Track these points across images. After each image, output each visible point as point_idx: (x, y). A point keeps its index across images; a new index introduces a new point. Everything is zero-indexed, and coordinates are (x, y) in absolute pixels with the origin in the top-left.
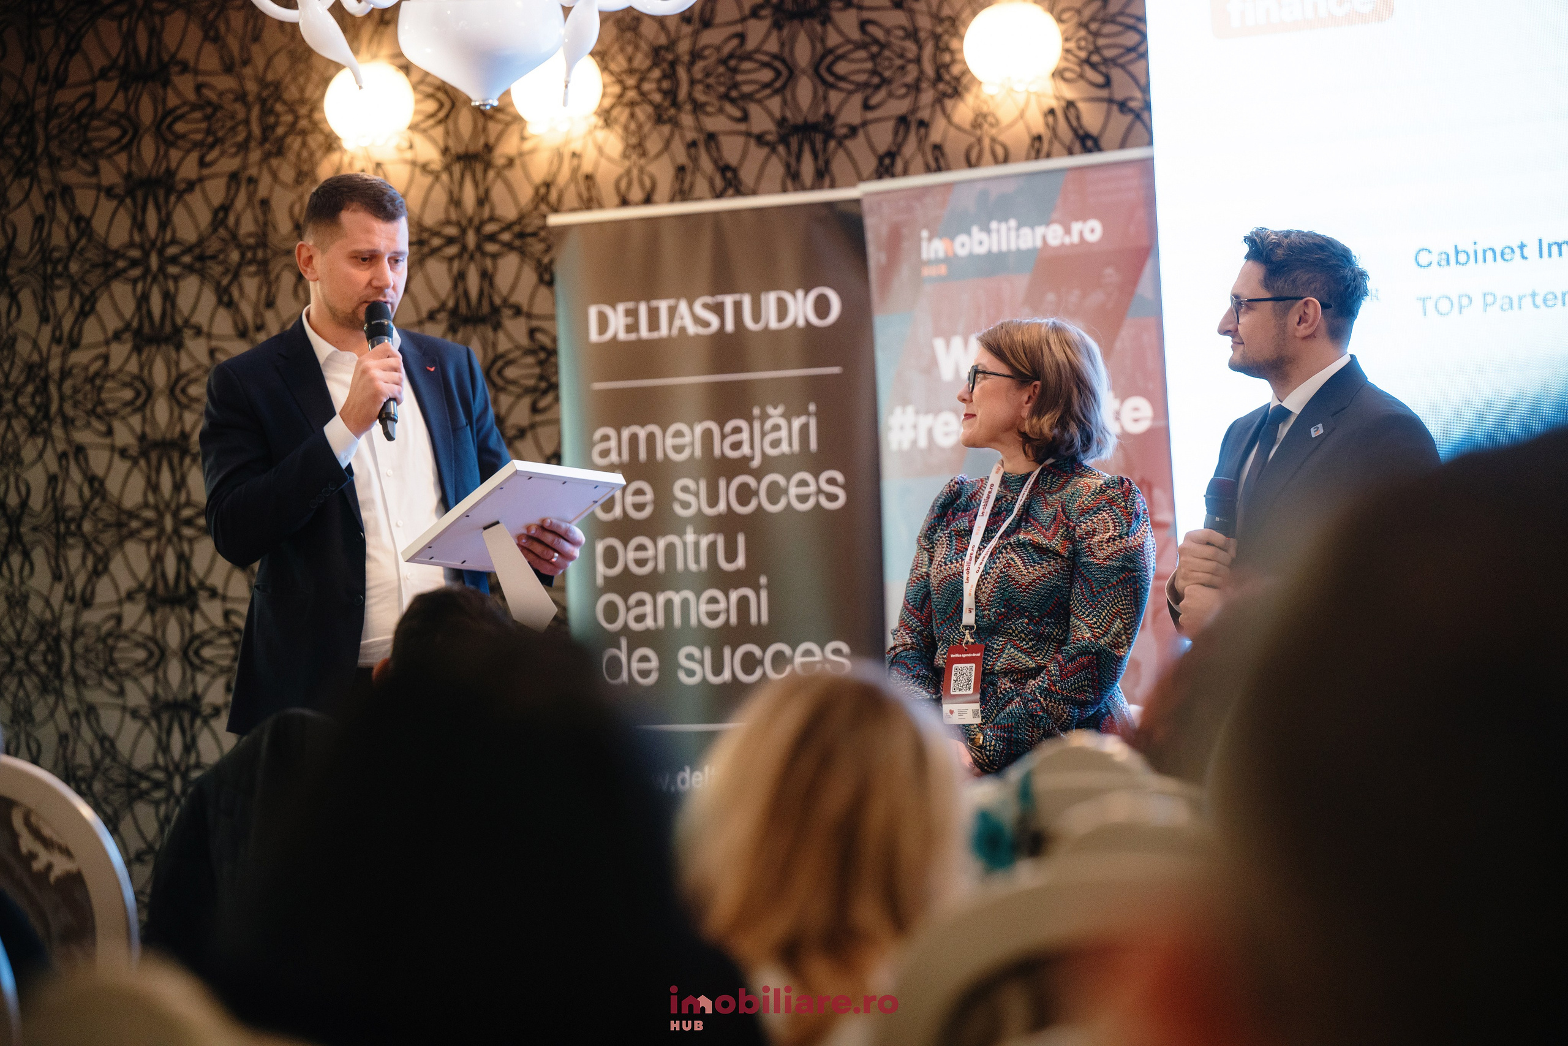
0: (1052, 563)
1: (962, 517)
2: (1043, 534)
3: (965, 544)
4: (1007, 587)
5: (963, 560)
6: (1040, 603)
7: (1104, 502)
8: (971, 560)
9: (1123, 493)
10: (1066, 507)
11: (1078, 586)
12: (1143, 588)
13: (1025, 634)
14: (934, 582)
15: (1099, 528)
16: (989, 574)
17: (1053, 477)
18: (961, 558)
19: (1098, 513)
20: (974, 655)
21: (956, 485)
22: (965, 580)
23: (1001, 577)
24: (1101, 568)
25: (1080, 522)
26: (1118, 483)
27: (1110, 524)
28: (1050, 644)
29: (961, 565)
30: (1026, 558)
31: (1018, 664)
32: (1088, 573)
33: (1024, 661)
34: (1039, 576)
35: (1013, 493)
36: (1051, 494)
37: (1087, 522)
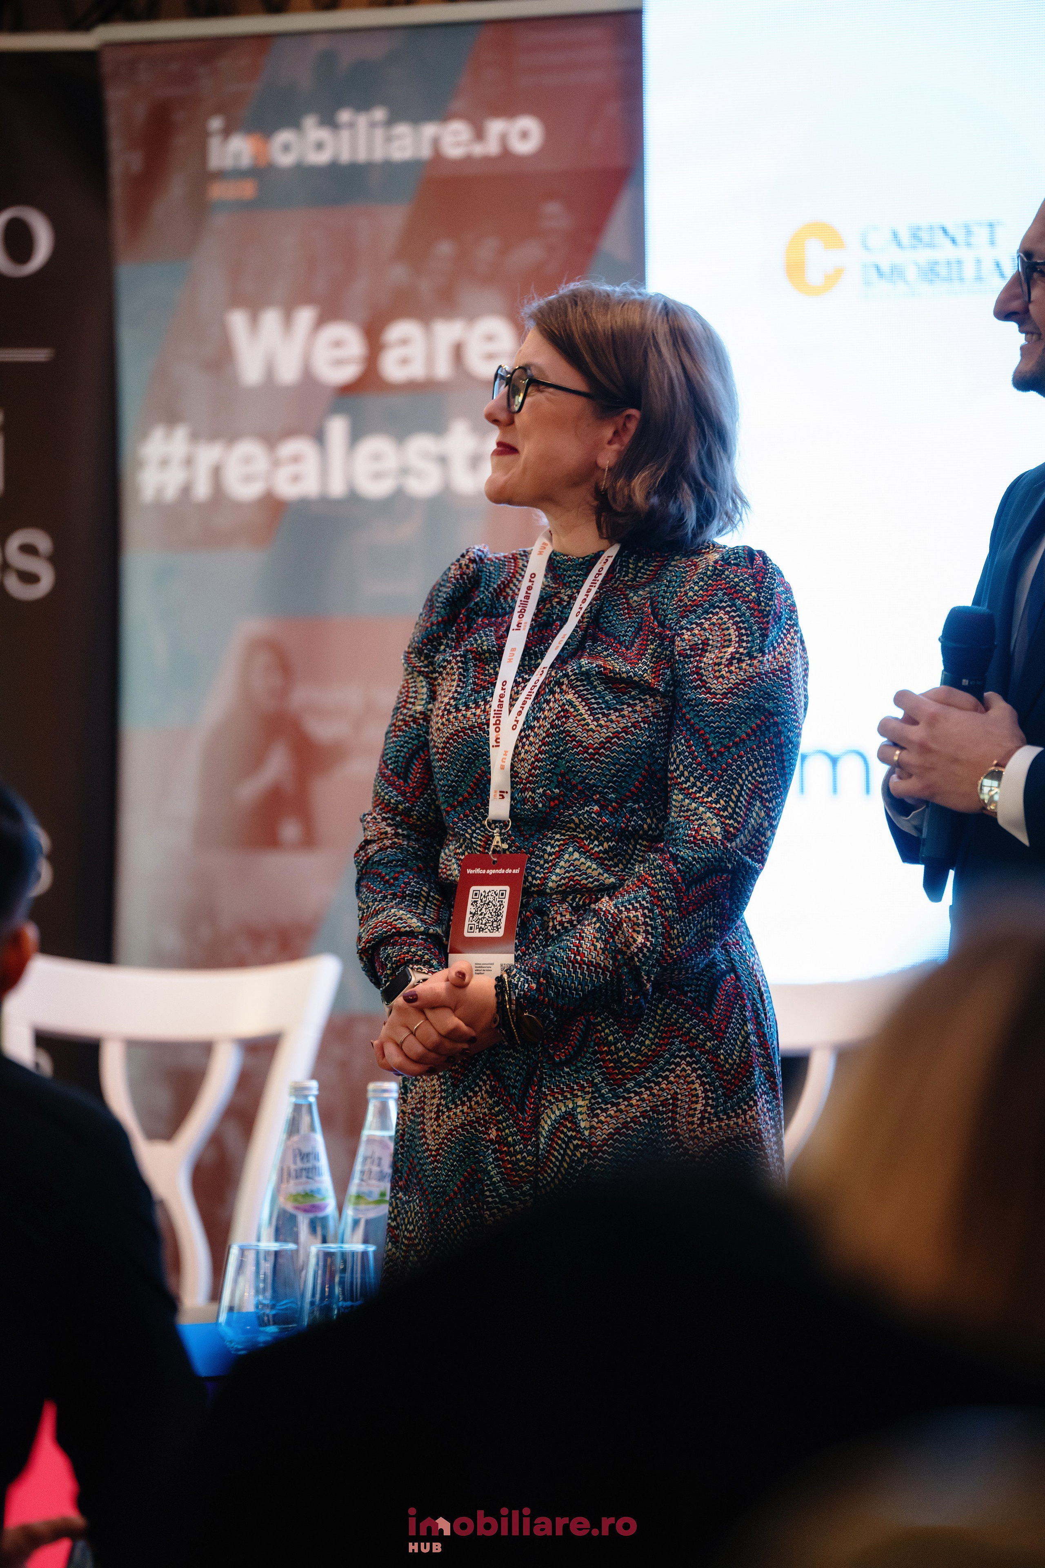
0: (638, 708)
1: (484, 626)
2: (622, 655)
3: (490, 675)
4: (563, 752)
5: (486, 703)
6: (619, 777)
7: (720, 593)
8: (501, 706)
9: (753, 576)
10: (660, 606)
11: (683, 741)
12: (791, 742)
13: (596, 830)
14: (437, 739)
15: (715, 638)
16: (532, 728)
17: (637, 560)
18: (484, 699)
19: (712, 613)
20: (509, 871)
21: (471, 566)
22: (492, 742)
23: (553, 735)
24: (719, 710)
25: (682, 628)
26: (744, 558)
27: (731, 631)
28: (637, 843)
29: (484, 711)
30: (593, 701)
31: (586, 879)
32: (696, 720)
33: (595, 873)
34: (617, 732)
35: (571, 588)
36: (635, 589)
37: (693, 629)
